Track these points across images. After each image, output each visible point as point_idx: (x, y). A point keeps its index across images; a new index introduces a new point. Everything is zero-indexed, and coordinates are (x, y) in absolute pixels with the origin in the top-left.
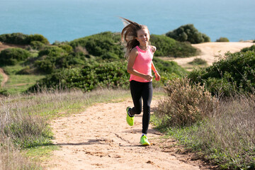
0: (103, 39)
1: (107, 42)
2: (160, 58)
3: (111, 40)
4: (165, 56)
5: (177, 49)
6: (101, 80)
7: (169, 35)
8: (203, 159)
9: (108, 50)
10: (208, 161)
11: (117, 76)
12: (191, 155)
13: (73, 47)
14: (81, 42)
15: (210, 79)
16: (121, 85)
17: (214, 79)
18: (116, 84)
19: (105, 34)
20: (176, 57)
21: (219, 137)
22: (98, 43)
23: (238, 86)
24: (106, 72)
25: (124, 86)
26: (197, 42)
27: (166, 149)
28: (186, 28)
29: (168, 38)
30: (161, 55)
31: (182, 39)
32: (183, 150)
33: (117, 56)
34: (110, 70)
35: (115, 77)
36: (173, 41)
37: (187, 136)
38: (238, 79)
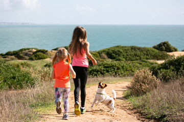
0: (116, 50)
1: (119, 51)
2: (149, 60)
3: (121, 50)
4: (152, 59)
5: (159, 56)
6: (108, 71)
7: (154, 47)
8: (140, 113)
9: (119, 56)
10: (142, 114)
11: (117, 69)
12: (135, 111)
13: (100, 54)
14: (104, 51)
15: (162, 70)
16: (119, 75)
17: (164, 70)
18: (116, 74)
19: (118, 47)
20: (158, 60)
21: (151, 101)
22: (114, 52)
24: (111, 67)
25: (121, 75)
26: (171, 51)
27: (124, 108)
28: (164, 43)
29: (154, 49)
30: (149, 59)
31: (162, 50)
32: (131, 108)
33: (124, 59)
35: (116, 70)
36: (157, 51)
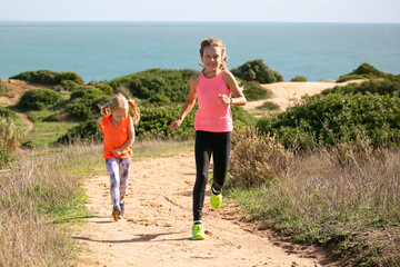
0: (151, 77)
1: (156, 81)
3: (160, 79)
6: (148, 129)
8: (273, 229)
9: (157, 91)
10: (279, 231)
12: (259, 224)
13: (114, 87)
14: (123, 81)
15: (282, 129)
16: (172, 136)
17: (289, 129)
18: (166, 134)
19: (153, 71)
21: (293, 201)
22: (145, 83)
23: (317, 137)
24: (155, 118)
25: (176, 137)
26: (268, 81)
27: (227, 216)
28: (254, 64)
31: (248, 78)
32: (248, 217)
33: (168, 99)
34: (159, 116)
35: (165, 126)
37: (254, 199)
38: (317, 127)
